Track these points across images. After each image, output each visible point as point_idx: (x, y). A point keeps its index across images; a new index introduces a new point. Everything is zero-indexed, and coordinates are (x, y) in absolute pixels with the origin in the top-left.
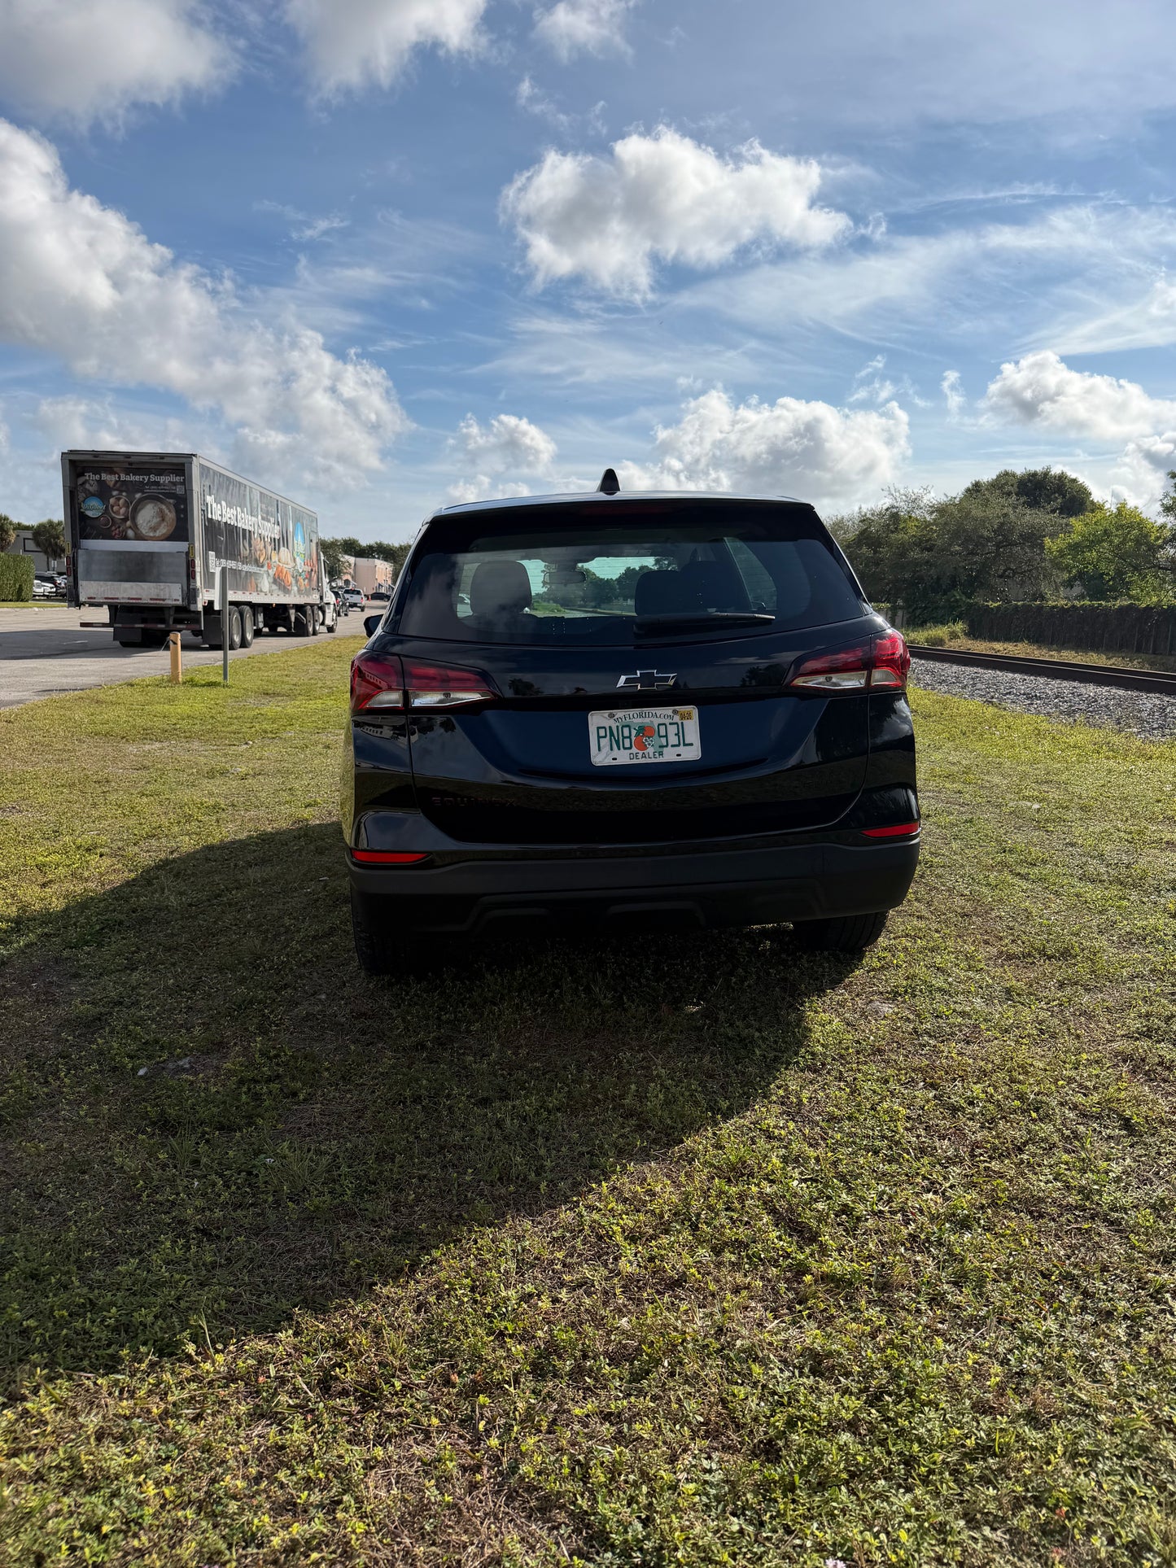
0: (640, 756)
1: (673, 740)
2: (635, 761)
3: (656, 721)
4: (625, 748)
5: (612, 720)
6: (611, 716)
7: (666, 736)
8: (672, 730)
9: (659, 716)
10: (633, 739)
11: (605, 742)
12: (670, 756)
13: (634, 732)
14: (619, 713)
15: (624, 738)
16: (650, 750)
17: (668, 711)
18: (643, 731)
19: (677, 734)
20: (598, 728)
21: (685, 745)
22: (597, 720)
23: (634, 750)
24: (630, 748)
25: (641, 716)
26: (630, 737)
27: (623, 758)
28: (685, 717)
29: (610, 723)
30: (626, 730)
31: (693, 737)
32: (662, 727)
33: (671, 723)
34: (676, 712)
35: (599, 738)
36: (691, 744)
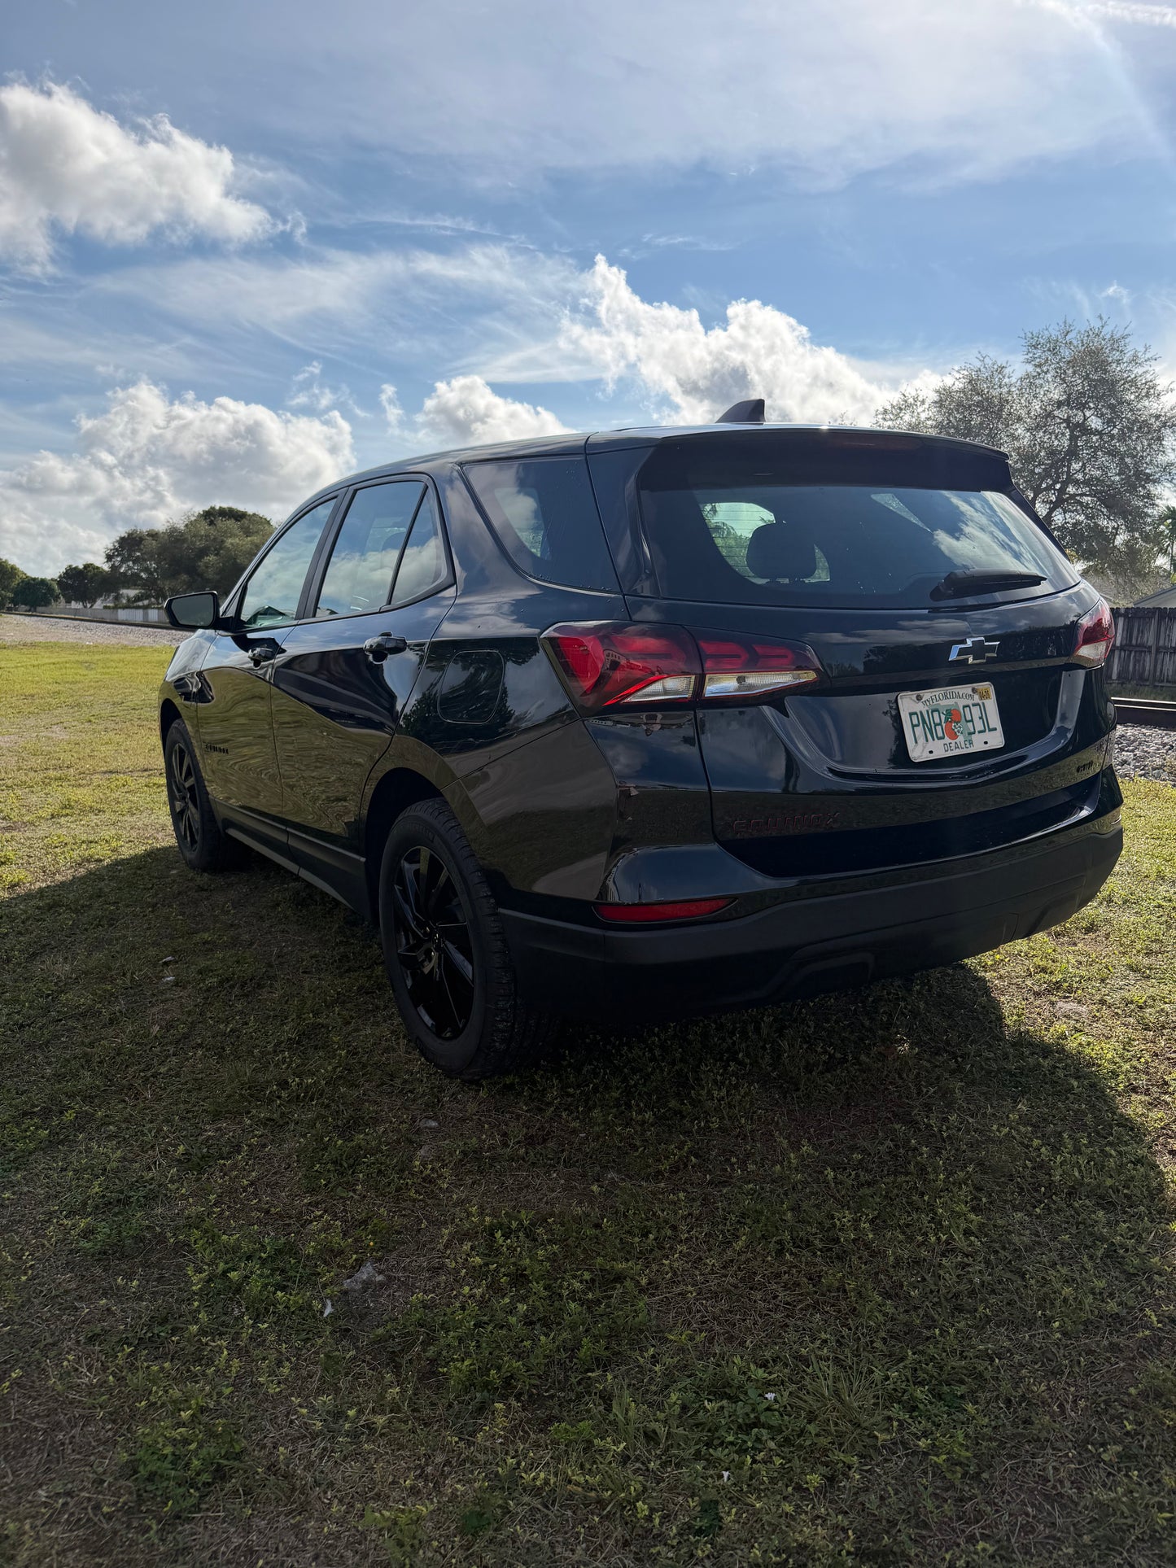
0: (953, 745)
1: (979, 726)
2: (950, 753)
3: (961, 703)
4: (939, 738)
5: (920, 704)
6: (919, 698)
7: (972, 721)
8: (976, 711)
9: (961, 696)
10: (944, 725)
11: (919, 730)
12: (978, 746)
13: (943, 717)
14: (927, 694)
15: (936, 725)
16: (961, 739)
17: (966, 689)
18: (953, 716)
19: (981, 718)
20: (911, 714)
21: (990, 730)
22: (907, 704)
23: (947, 740)
24: (943, 737)
25: (946, 697)
26: (940, 724)
27: (939, 750)
28: (984, 695)
29: (919, 707)
30: (936, 715)
31: (995, 720)
32: (967, 710)
33: (974, 705)
34: (974, 690)
35: (913, 726)
36: (995, 729)
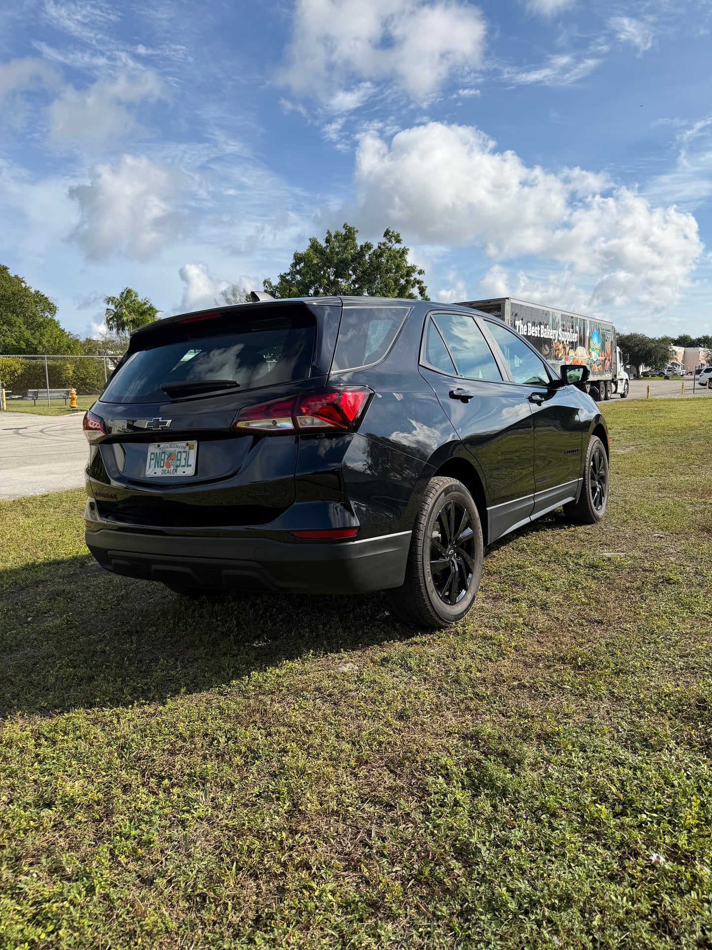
0: (166, 472)
1: (183, 462)
2: (164, 475)
3: (178, 450)
4: (161, 467)
5: (158, 449)
6: (158, 446)
7: (180, 460)
8: (184, 455)
9: (179, 446)
11: (153, 462)
12: (180, 473)
13: (166, 456)
14: (162, 445)
15: (161, 460)
16: (172, 468)
17: (183, 444)
18: (171, 455)
19: (185, 459)
20: (152, 454)
21: (188, 466)
22: (152, 448)
23: (165, 468)
24: (163, 467)
25: (171, 447)
26: (164, 460)
27: (159, 473)
28: (191, 448)
29: (158, 451)
30: (163, 455)
31: (192, 461)
32: (179, 454)
33: (184, 452)
34: (188, 444)
35: (151, 459)
36: (190, 466)
